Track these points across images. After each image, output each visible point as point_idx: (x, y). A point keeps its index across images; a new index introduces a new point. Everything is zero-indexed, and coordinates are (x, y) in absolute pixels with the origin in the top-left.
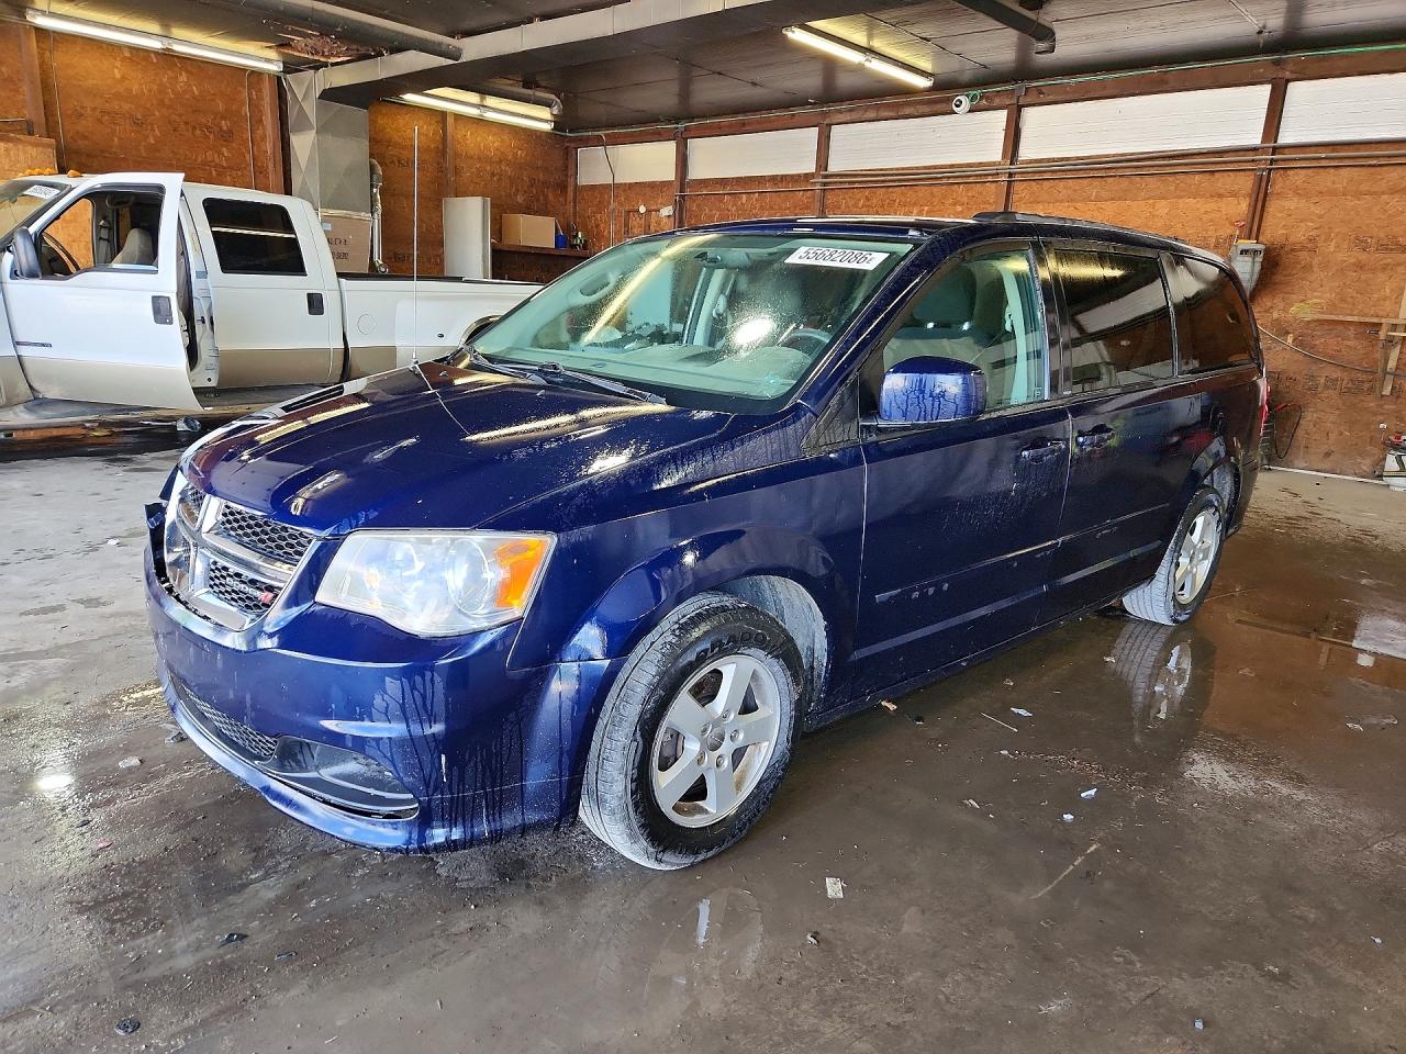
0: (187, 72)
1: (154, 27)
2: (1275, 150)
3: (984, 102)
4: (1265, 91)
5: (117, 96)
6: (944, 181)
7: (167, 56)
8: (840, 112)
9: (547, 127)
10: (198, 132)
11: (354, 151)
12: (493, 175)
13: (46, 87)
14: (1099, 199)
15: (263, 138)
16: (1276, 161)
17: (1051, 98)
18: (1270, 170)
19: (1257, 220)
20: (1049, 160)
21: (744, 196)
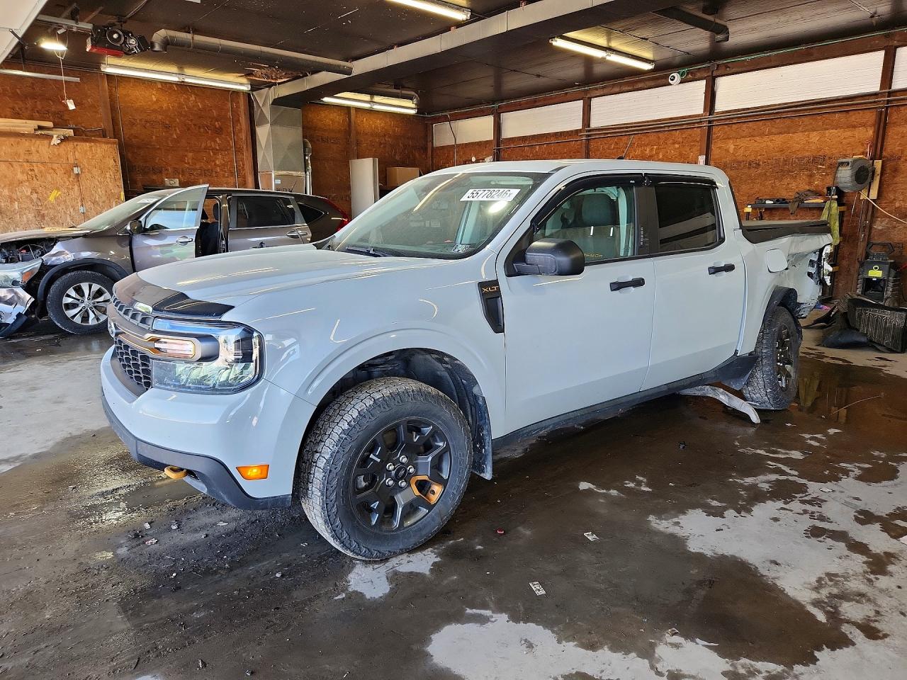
0: (196, 95)
1: (174, 69)
2: (890, 94)
3: (690, 76)
4: (880, 55)
5: (155, 111)
6: (666, 129)
7: (182, 86)
8: (596, 89)
9: (413, 112)
10: (202, 130)
11: (293, 135)
12: (381, 144)
13: (113, 109)
14: (770, 133)
15: (240, 131)
16: (891, 101)
17: (734, 70)
18: (887, 108)
19: (880, 140)
20: (735, 110)
21: (538, 147)
